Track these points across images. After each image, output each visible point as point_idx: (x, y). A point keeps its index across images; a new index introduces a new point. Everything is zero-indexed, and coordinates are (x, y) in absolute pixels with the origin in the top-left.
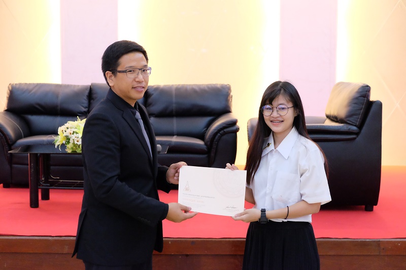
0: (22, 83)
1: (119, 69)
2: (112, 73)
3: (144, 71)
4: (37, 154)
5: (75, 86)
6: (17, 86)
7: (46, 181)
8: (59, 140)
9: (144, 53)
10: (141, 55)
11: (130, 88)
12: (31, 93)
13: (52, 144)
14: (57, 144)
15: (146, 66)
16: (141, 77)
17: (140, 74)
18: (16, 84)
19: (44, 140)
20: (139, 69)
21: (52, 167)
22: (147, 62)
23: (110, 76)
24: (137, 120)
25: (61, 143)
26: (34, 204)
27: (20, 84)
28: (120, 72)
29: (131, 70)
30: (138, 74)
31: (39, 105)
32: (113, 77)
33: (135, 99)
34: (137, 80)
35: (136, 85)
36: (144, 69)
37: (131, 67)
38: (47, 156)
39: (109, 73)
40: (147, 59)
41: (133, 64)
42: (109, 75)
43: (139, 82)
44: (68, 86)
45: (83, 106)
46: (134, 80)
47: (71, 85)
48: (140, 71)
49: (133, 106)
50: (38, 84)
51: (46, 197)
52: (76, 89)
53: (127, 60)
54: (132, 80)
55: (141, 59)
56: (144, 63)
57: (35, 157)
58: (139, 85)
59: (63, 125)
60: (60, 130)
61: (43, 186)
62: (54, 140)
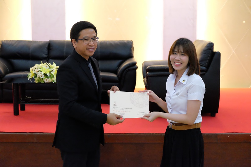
0: (8, 40)
1: (80, 38)
2: (76, 40)
3: (94, 39)
4: (17, 84)
5: (40, 42)
6: (5, 42)
7: (23, 100)
8: (30, 75)
9: (95, 29)
10: (93, 30)
11: (86, 49)
12: (14, 46)
13: (26, 77)
14: (29, 78)
15: (95, 37)
16: (92, 43)
18: (4, 41)
19: (21, 75)
20: (91, 38)
21: (27, 91)
22: (97, 34)
23: (74, 42)
24: (89, 68)
25: (32, 77)
26: (16, 113)
27: (7, 40)
28: (80, 40)
29: (87, 39)
30: (90, 41)
31: (18, 53)
32: (76, 43)
33: (89, 56)
34: (90, 44)
35: (89, 47)
36: (94, 38)
37: (86, 37)
38: (23, 85)
39: (74, 40)
41: (88, 35)
42: (74, 41)
43: (91, 46)
44: (36, 42)
45: (45, 54)
46: (88, 44)
47: (38, 41)
48: (92, 40)
49: (87, 59)
50: (17, 41)
51: (23, 109)
52: (40, 44)
53: (85, 33)
54: (86, 44)
55: (93, 33)
56: (95, 35)
57: (17, 85)
58: (91, 47)
59: (33, 66)
60: (31, 69)
61: (21, 102)
62: (27, 75)
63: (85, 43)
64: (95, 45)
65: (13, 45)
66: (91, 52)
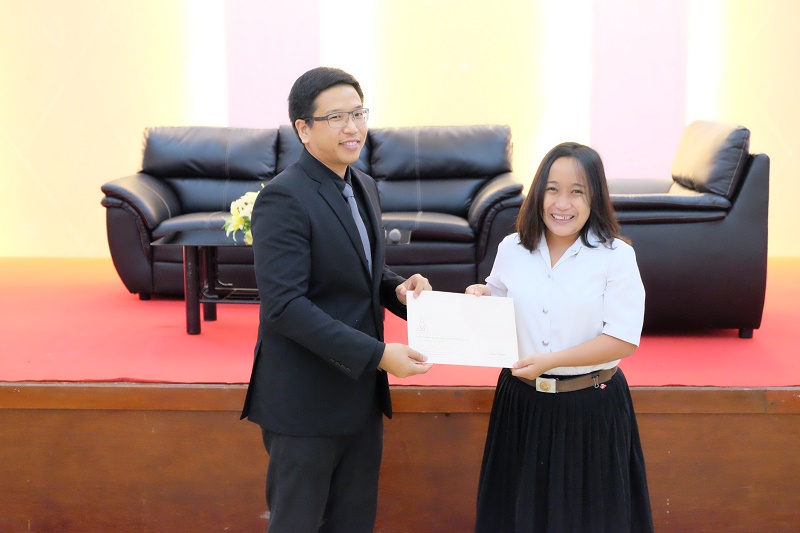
0: (167, 126)
1: (317, 114)
2: (306, 122)
3: (357, 115)
4: (197, 247)
5: (253, 130)
6: (159, 132)
7: (212, 291)
8: (233, 223)
9: (356, 85)
10: (351, 90)
11: (336, 145)
12: (182, 141)
13: (219, 228)
14: (229, 230)
15: (360, 107)
16: (352, 126)
17: (350, 120)
18: (156, 128)
19: (204, 223)
20: (349, 113)
21: (220, 266)
22: (362, 101)
23: (303, 128)
24: (346, 199)
25: (236, 229)
26: (194, 328)
27: (163, 128)
28: (318, 119)
29: (337, 116)
30: (347, 122)
31: (195, 163)
32: (308, 129)
33: (344, 164)
34: (346, 130)
35: (344, 139)
36: (357, 113)
37: (335, 110)
38: (212, 251)
39: (300, 123)
40: (361, 95)
41: (338, 106)
42: (301, 127)
43: (350, 134)
44: (242, 130)
45: (267, 164)
46: (342, 131)
47: (247, 130)
48: (350, 117)
49: (342, 174)
50: (191, 129)
51: (211, 315)
52: (255, 136)
53: (329, 100)
54: (338, 131)
55: (352, 97)
56: (358, 102)
57: (195, 251)
58: (350, 139)
59: (238, 198)
60: (234, 206)
61: (206, 298)
62: (224, 223)
63: (335, 126)
64: (360, 131)
65: (180, 140)
66: (353, 150)
